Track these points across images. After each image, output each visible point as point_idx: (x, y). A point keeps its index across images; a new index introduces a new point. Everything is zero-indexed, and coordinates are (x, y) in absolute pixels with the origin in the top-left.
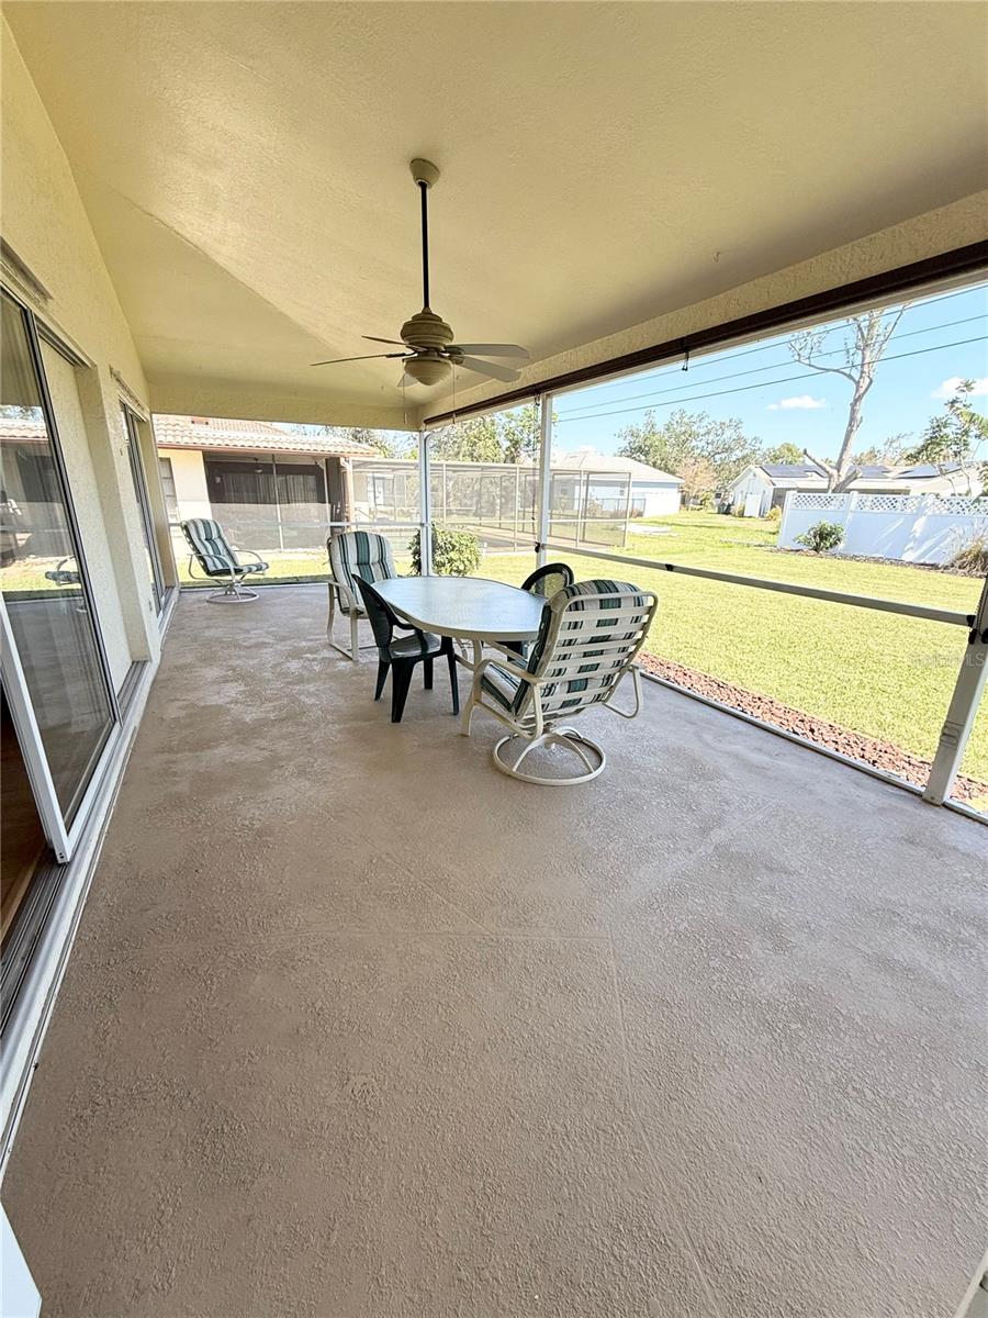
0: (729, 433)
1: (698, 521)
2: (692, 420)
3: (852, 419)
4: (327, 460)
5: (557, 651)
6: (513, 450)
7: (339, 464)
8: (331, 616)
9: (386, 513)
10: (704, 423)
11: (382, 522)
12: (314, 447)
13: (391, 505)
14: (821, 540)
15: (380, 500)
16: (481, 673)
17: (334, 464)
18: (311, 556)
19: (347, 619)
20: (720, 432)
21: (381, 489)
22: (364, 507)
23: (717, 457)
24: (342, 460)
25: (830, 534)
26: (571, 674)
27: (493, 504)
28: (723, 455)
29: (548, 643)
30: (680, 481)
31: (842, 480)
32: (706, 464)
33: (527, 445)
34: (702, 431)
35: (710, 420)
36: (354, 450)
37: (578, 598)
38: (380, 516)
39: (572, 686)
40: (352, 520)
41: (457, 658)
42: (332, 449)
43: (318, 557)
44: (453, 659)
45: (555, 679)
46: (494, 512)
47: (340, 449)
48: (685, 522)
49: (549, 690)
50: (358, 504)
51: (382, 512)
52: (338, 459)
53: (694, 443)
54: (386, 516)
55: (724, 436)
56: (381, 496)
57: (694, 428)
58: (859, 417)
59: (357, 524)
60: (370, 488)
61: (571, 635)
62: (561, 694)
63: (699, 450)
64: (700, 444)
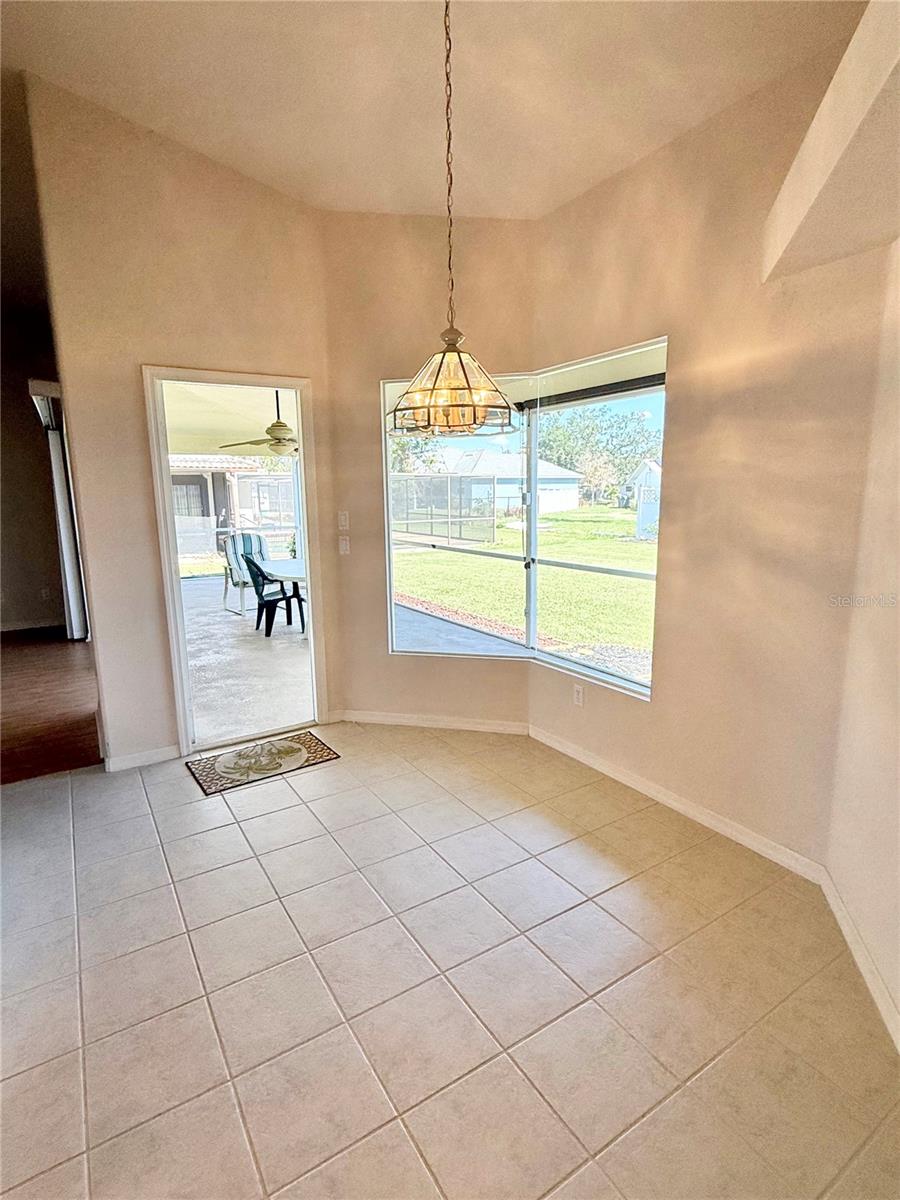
0: (632, 426)
2: (595, 413)
4: (213, 474)
6: (400, 452)
7: (224, 479)
8: (226, 588)
9: (271, 518)
10: (607, 417)
11: (265, 527)
12: (202, 464)
13: (276, 511)
15: (266, 506)
17: (220, 479)
18: (199, 560)
19: (238, 589)
20: (623, 425)
21: (266, 495)
22: (249, 513)
23: (623, 449)
24: (228, 475)
28: (629, 448)
30: (580, 476)
33: (416, 447)
34: (605, 425)
35: (612, 414)
36: (239, 465)
38: (264, 521)
40: (238, 526)
41: (303, 600)
42: (219, 465)
43: (206, 560)
44: (300, 601)
47: (226, 465)
50: (243, 511)
51: (267, 518)
52: (224, 474)
53: (598, 437)
54: (271, 522)
55: (628, 429)
56: (267, 502)
57: (597, 422)
59: (242, 529)
60: (255, 494)
63: (604, 444)
64: (604, 438)
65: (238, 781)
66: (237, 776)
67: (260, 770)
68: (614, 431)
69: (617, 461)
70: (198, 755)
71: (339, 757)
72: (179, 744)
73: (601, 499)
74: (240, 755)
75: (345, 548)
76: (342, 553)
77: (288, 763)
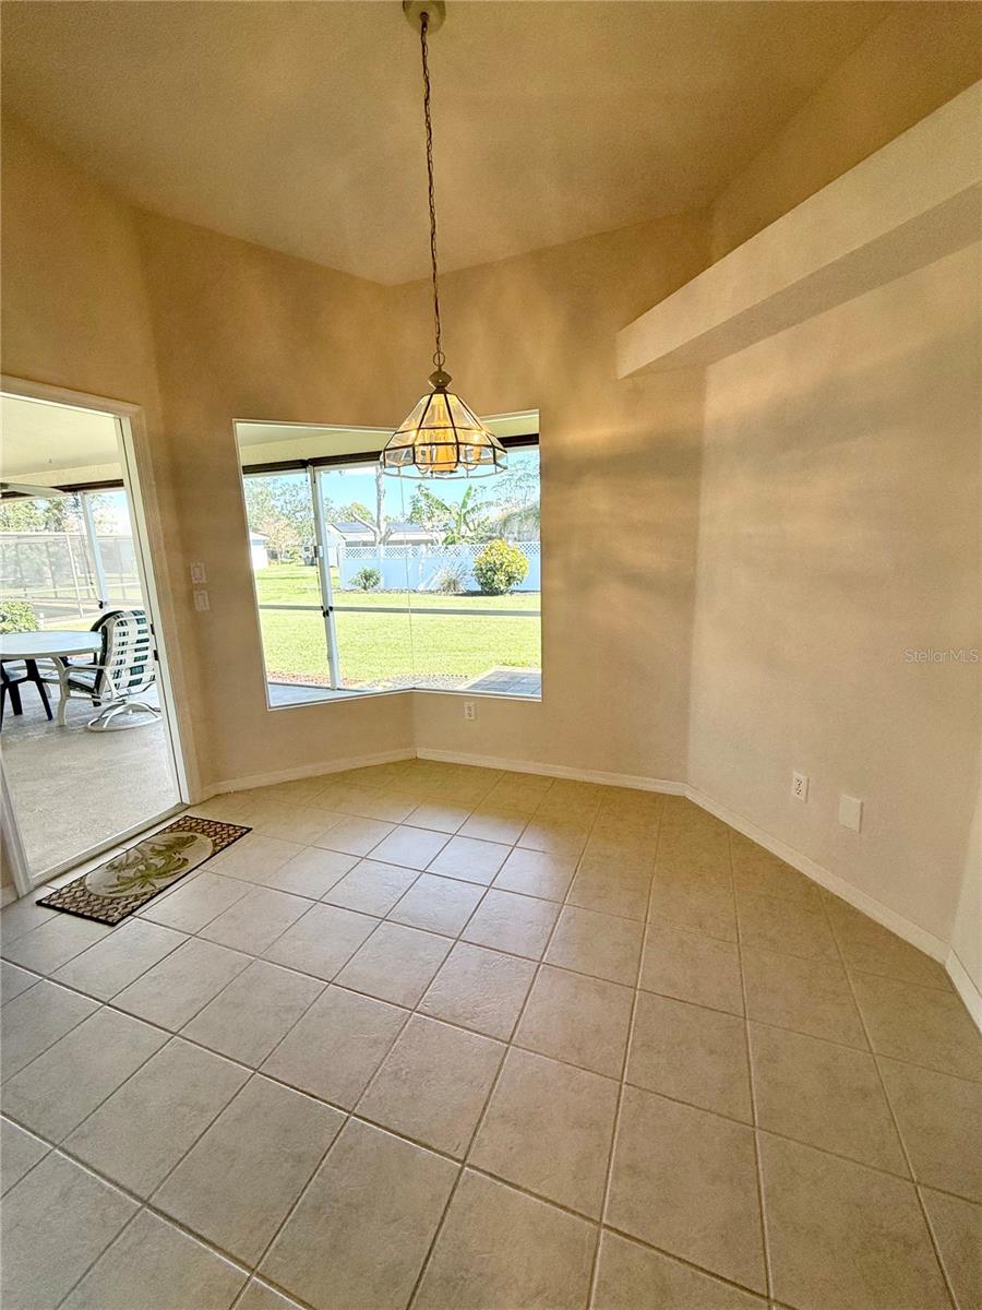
1: (284, 573)
3: (379, 490)
5: (115, 649)
14: (367, 580)
16: (66, 678)
25: (371, 576)
26: (130, 663)
27: (39, 572)
28: (302, 513)
29: (109, 646)
30: (264, 538)
31: (383, 534)
32: (287, 521)
34: (278, 492)
37: (122, 619)
39: (133, 671)
45: (119, 667)
46: (42, 581)
48: (274, 574)
49: (117, 674)
53: (273, 502)
55: (299, 498)
57: (270, 489)
58: (382, 489)
61: (123, 639)
62: (126, 677)
63: (279, 509)
64: (279, 504)
65: (145, 894)
66: (137, 890)
67: (161, 873)
68: (288, 497)
69: (294, 525)
70: (44, 888)
71: (251, 829)
72: (13, 883)
73: (284, 559)
74: (112, 867)
75: (202, 604)
76: (197, 608)
77: (192, 856)
